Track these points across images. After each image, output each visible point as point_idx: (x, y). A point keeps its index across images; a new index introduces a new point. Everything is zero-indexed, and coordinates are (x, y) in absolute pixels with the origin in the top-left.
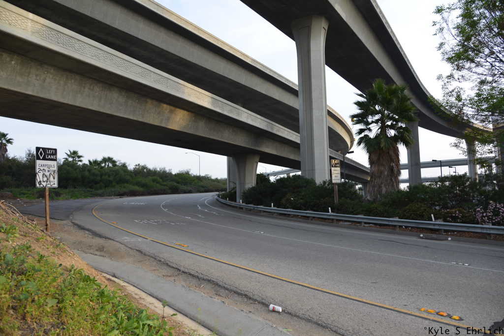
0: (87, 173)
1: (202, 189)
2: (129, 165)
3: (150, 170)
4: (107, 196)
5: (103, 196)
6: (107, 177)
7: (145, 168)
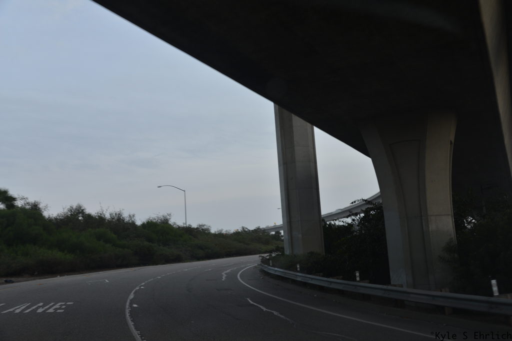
2: (46, 207)
3: (89, 216)
7: (79, 213)
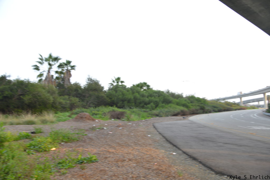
0: (137, 95)
1: (216, 109)
4: (165, 116)
5: (161, 116)
6: (153, 98)
